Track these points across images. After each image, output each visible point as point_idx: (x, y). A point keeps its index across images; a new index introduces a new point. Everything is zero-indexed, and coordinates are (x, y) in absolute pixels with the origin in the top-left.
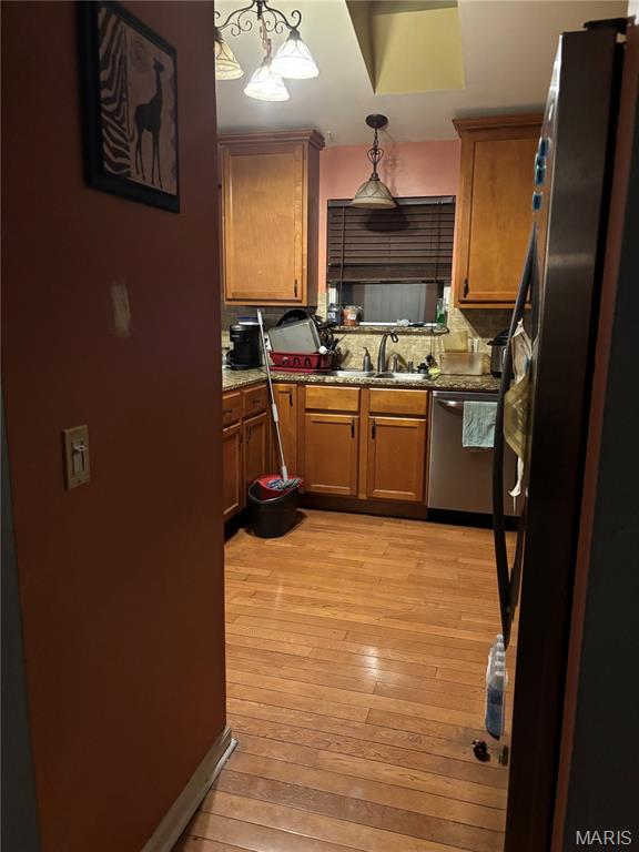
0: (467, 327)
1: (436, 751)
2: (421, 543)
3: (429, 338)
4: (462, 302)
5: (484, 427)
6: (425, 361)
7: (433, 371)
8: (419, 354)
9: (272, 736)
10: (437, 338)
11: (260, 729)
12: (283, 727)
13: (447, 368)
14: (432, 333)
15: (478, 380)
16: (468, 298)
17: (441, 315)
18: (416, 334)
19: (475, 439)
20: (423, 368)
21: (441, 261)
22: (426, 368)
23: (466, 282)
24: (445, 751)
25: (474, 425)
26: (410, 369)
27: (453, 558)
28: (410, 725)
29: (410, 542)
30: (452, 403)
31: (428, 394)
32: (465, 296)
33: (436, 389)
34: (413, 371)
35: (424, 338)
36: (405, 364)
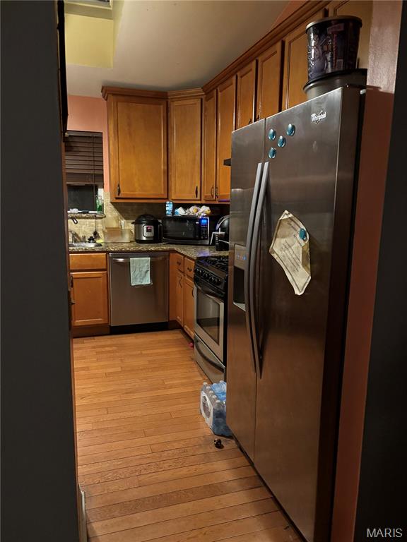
0: (116, 213)
1: (197, 453)
2: (115, 348)
3: (94, 220)
4: (117, 198)
5: (143, 273)
6: (93, 235)
7: (99, 241)
8: (87, 231)
9: (103, 480)
10: (99, 221)
11: (93, 480)
12: (106, 473)
13: (108, 239)
14: (95, 217)
15: (127, 245)
16: (120, 196)
17: (100, 206)
18: (85, 218)
19: (139, 280)
20: (91, 239)
21: (96, 172)
22: (93, 240)
23: (119, 186)
24: (201, 451)
25: (137, 272)
26: (83, 240)
27: (139, 352)
28: (176, 445)
29: (107, 349)
30: (121, 260)
31: (106, 255)
32: (119, 194)
33: (111, 252)
34: (86, 242)
35: (90, 220)
36: (79, 238)
